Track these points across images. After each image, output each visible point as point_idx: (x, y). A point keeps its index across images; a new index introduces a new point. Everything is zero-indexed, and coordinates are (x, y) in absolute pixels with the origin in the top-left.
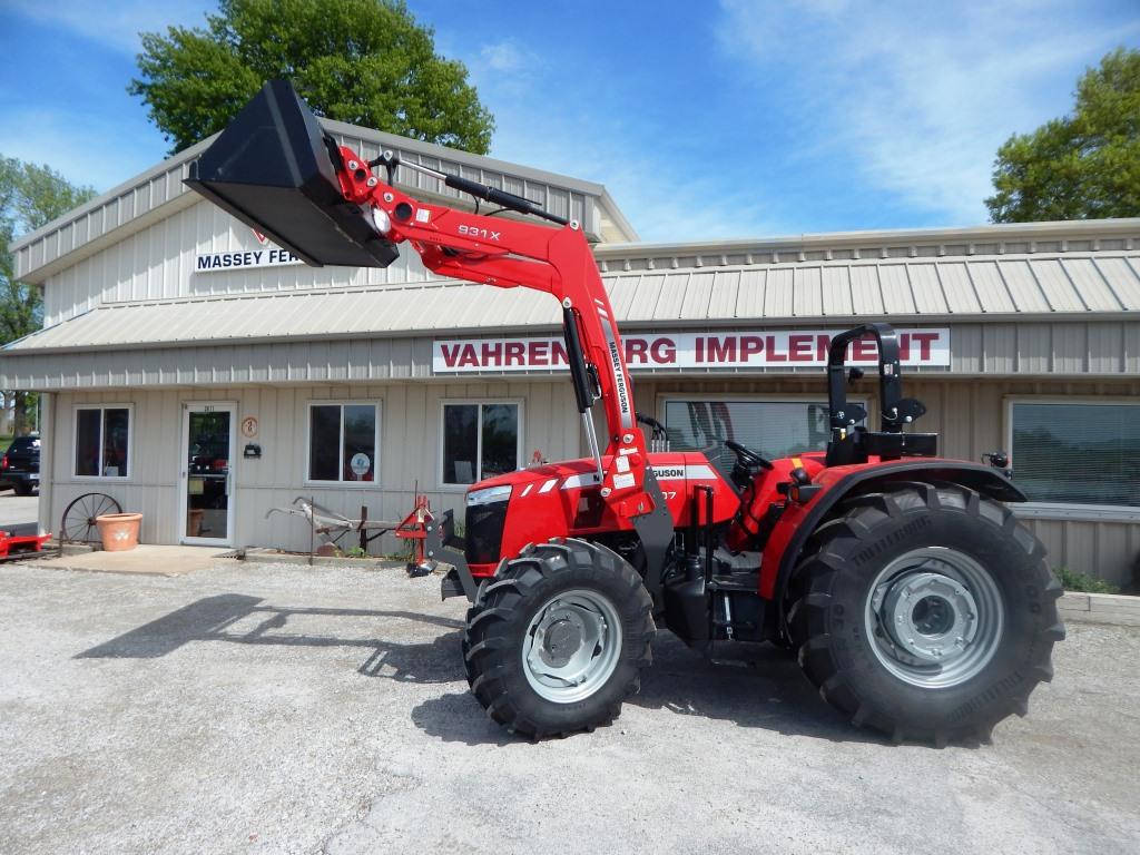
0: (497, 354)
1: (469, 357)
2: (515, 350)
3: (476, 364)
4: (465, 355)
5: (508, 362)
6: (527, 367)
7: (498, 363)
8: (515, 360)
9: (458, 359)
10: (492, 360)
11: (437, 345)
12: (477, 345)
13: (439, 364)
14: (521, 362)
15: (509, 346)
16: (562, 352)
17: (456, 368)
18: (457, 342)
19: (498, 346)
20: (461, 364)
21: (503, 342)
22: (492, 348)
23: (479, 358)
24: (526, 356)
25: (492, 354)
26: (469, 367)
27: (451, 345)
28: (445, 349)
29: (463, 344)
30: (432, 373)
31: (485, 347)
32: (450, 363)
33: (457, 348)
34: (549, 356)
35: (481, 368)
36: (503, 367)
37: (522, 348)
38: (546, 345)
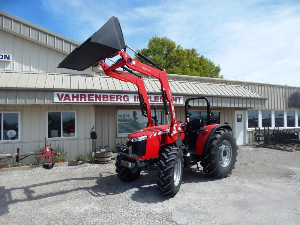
0: (77, 97)
1: (67, 98)
2: (83, 96)
3: (70, 100)
4: (65, 97)
5: (81, 100)
6: (87, 101)
7: (78, 100)
8: (83, 99)
9: (63, 98)
10: (75, 99)
11: (55, 94)
12: (70, 94)
13: (56, 100)
14: (85, 100)
15: (81, 95)
16: (98, 97)
17: (62, 101)
18: (63, 93)
19: (78, 95)
20: (65, 100)
21: (79, 94)
22: (75, 95)
23: (71, 98)
24: (87, 98)
25: (75, 97)
26: (67, 101)
27: (60, 94)
28: (58, 95)
29: (65, 94)
30: (53, 102)
31: (73, 95)
32: (60, 99)
33: (63, 95)
34: (94, 99)
35: (72, 101)
36: (79, 101)
37: (85, 96)
38: (93, 95)
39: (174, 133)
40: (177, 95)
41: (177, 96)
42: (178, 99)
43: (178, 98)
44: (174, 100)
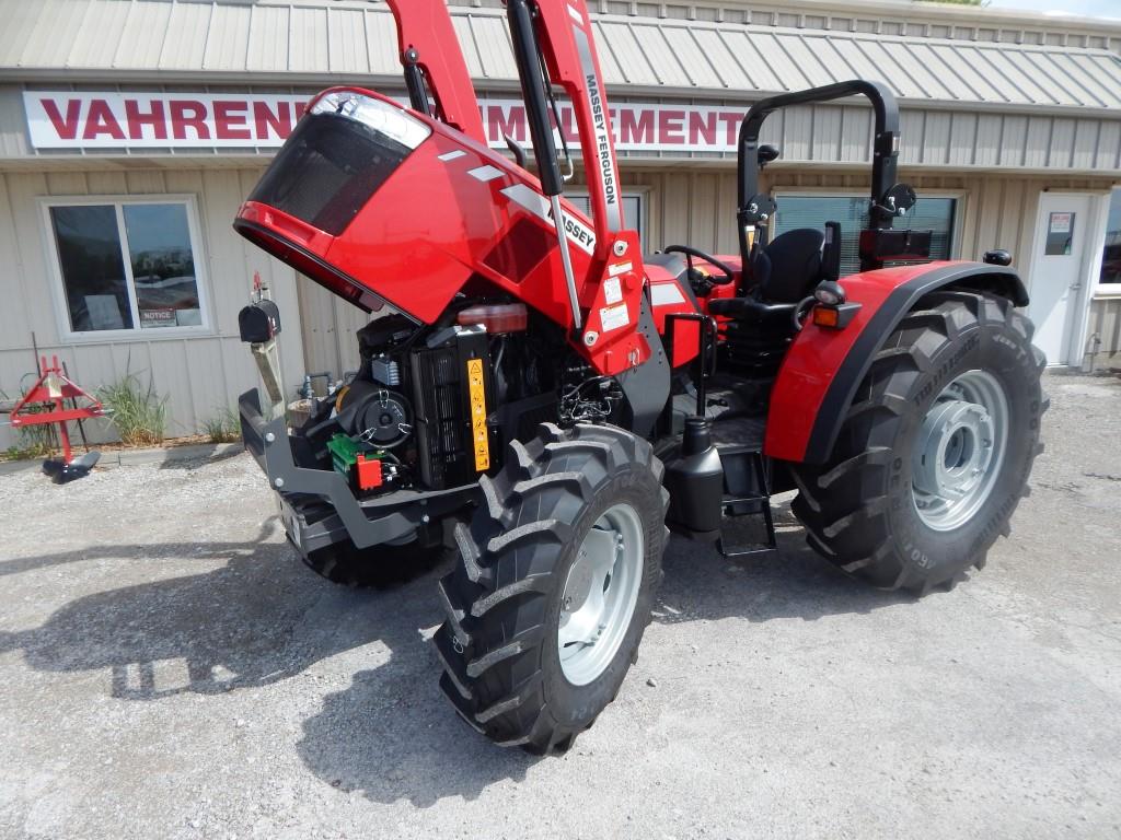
0: (156, 116)
1: (102, 122)
2: (189, 114)
3: (118, 134)
4: (93, 117)
5: (180, 134)
6: (214, 141)
7: (161, 133)
8: (191, 131)
9: (82, 125)
10: (148, 129)
11: (32, 100)
12: (116, 102)
13: (44, 133)
14: (204, 133)
15: (177, 108)
16: (273, 121)
17: (79, 141)
18: (75, 95)
19: (157, 106)
20: (90, 134)
21: (166, 98)
22: (145, 108)
23: (124, 125)
24: (210, 123)
25: (146, 119)
26: (104, 140)
27: (62, 100)
28: (50, 107)
29: (86, 99)
30: (31, 150)
31: (131, 107)
32: (67, 131)
33: (74, 107)
34: (251, 125)
35: (128, 142)
36: (171, 141)
37: (201, 111)
38: (242, 106)
39: (606, 327)
40: (722, 102)
41: (718, 110)
42: (725, 122)
43: (723, 116)
44: (703, 128)
